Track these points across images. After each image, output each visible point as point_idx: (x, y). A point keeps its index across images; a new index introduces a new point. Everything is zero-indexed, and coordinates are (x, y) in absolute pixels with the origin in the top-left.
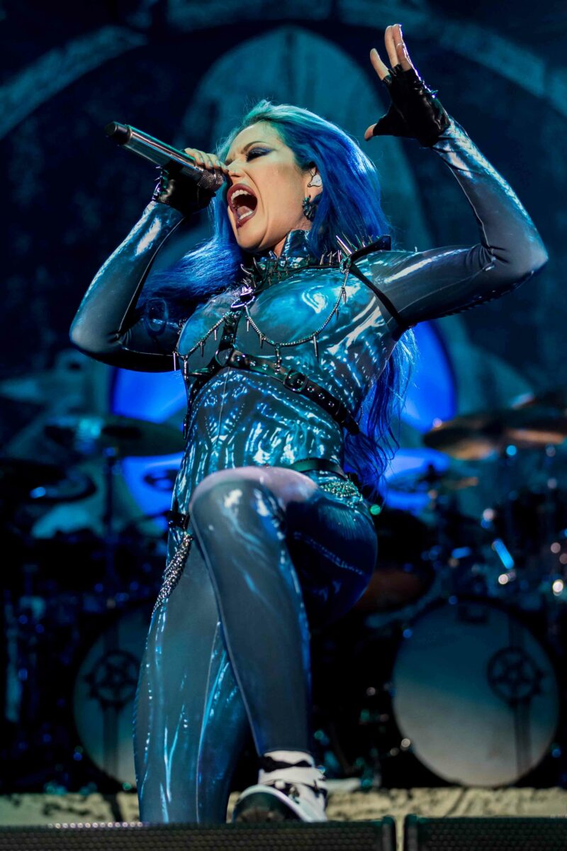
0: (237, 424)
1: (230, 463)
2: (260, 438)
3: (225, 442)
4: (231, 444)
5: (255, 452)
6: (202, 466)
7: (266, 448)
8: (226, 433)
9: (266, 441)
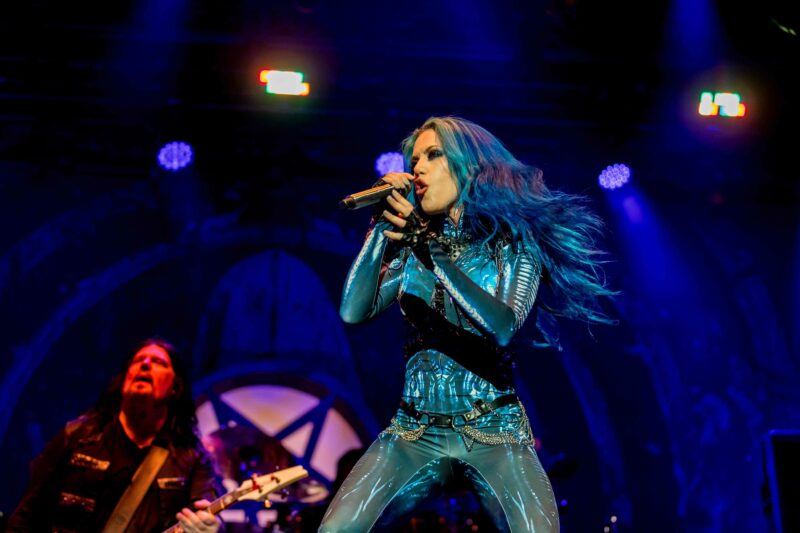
0: (455, 370)
1: (454, 395)
2: (472, 382)
3: (448, 380)
4: (452, 383)
5: (471, 390)
6: (432, 390)
7: (478, 388)
8: (447, 374)
9: (476, 383)
